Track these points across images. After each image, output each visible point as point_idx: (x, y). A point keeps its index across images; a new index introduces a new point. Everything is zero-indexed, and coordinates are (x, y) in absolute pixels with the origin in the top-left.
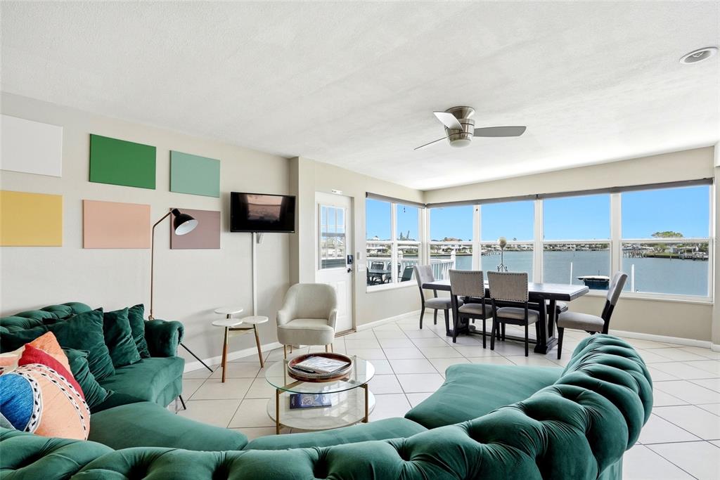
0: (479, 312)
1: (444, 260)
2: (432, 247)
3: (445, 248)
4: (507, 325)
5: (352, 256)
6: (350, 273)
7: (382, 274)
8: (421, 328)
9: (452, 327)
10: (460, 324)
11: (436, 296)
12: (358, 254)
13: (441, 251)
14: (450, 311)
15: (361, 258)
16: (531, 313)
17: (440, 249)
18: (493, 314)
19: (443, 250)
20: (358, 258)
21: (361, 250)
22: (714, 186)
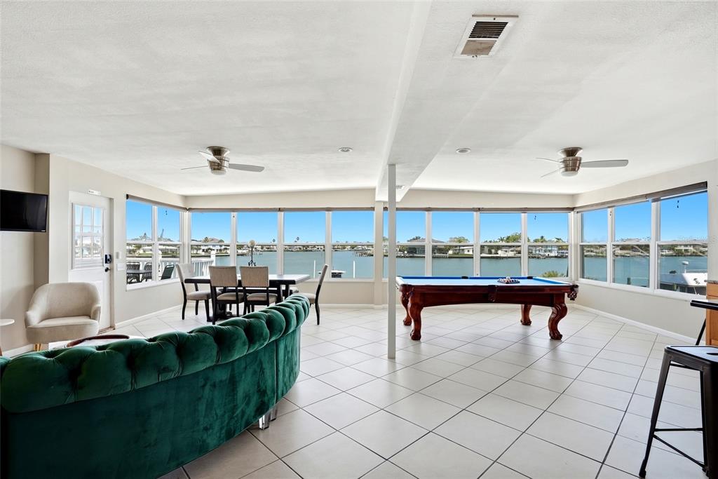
0: (234, 298)
1: (204, 260)
2: (192, 247)
3: (205, 248)
4: (255, 306)
5: (110, 256)
6: (109, 271)
7: (139, 274)
8: (183, 318)
9: (211, 314)
10: (219, 311)
11: (197, 290)
12: (118, 254)
13: (200, 252)
14: (210, 300)
15: (120, 257)
16: (272, 296)
17: (200, 249)
18: (244, 299)
19: (203, 250)
20: (117, 257)
21: (120, 250)
22: (374, 212)
